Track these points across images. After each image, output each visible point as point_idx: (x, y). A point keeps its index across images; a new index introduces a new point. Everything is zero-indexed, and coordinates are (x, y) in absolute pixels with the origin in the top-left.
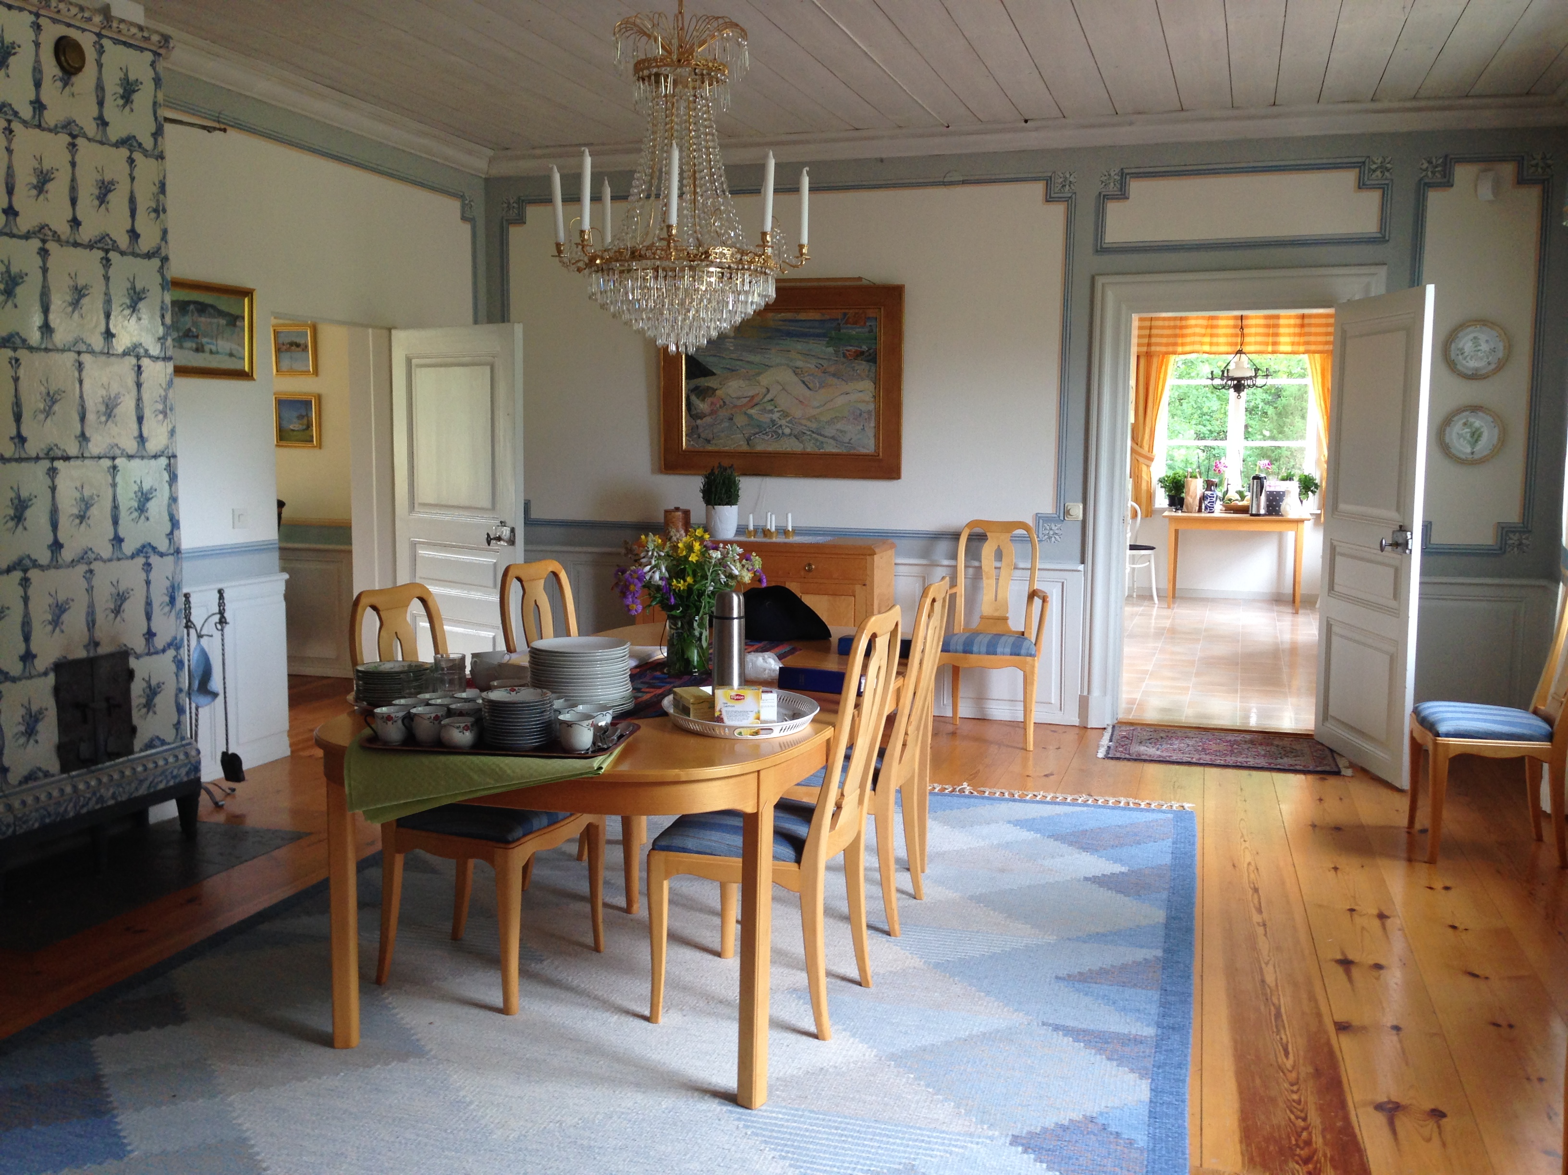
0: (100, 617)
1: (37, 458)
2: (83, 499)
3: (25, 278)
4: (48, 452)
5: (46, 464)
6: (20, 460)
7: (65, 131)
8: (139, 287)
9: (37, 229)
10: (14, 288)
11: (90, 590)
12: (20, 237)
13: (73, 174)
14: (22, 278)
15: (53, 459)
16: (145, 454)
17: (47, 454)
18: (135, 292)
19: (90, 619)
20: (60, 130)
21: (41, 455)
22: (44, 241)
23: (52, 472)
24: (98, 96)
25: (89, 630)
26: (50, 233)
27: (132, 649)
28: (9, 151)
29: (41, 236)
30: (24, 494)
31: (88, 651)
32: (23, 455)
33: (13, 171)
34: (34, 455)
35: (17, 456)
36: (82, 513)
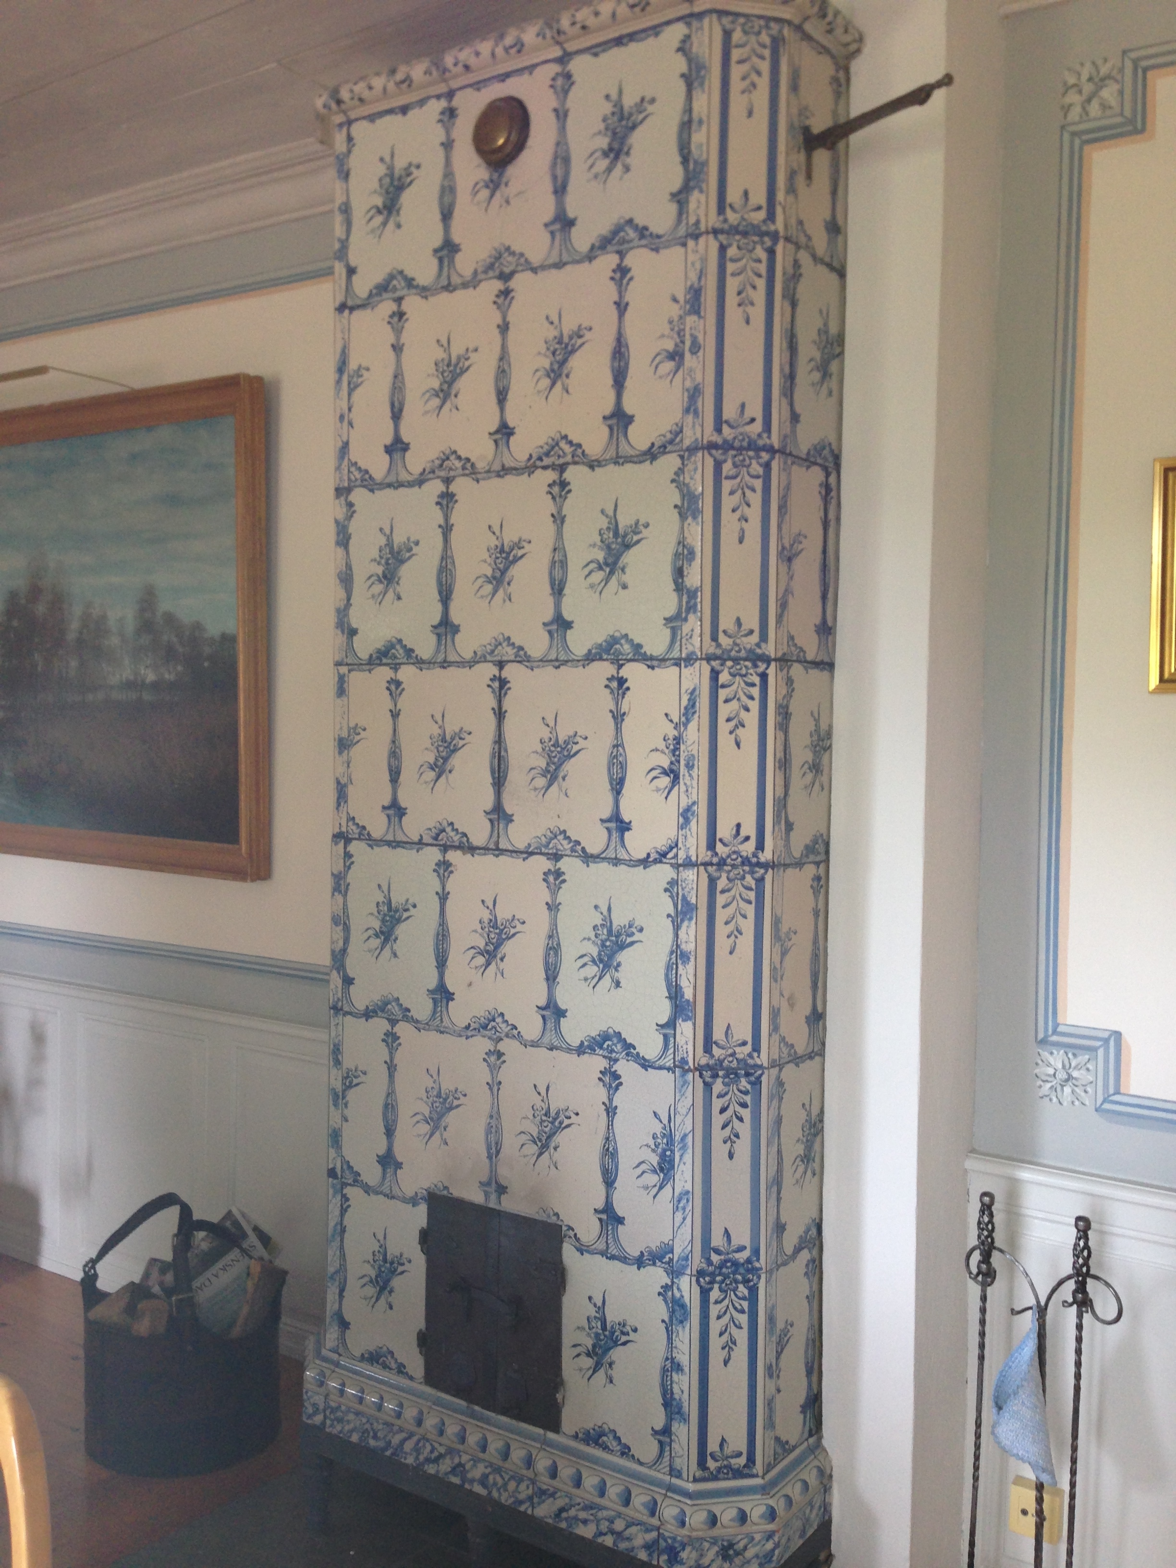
0: (510, 1144)
1: (420, 844)
2: (493, 923)
3: (415, 550)
4: (438, 835)
5: (433, 855)
6: (395, 844)
7: (491, 274)
8: (624, 521)
9: (437, 462)
10: (396, 569)
11: (495, 1086)
12: (410, 485)
13: (504, 347)
14: (410, 550)
15: (445, 848)
16: (622, 855)
17: (436, 838)
18: (616, 534)
19: (492, 1138)
20: (483, 276)
21: (427, 839)
22: (448, 481)
23: (444, 868)
24: (554, 178)
25: (490, 1157)
26: (458, 464)
27: (571, 1228)
28: (397, 348)
29: (443, 474)
30: (397, 899)
31: (487, 1194)
32: (400, 837)
33: (403, 383)
34: (416, 839)
35: (390, 837)
36: (491, 948)
